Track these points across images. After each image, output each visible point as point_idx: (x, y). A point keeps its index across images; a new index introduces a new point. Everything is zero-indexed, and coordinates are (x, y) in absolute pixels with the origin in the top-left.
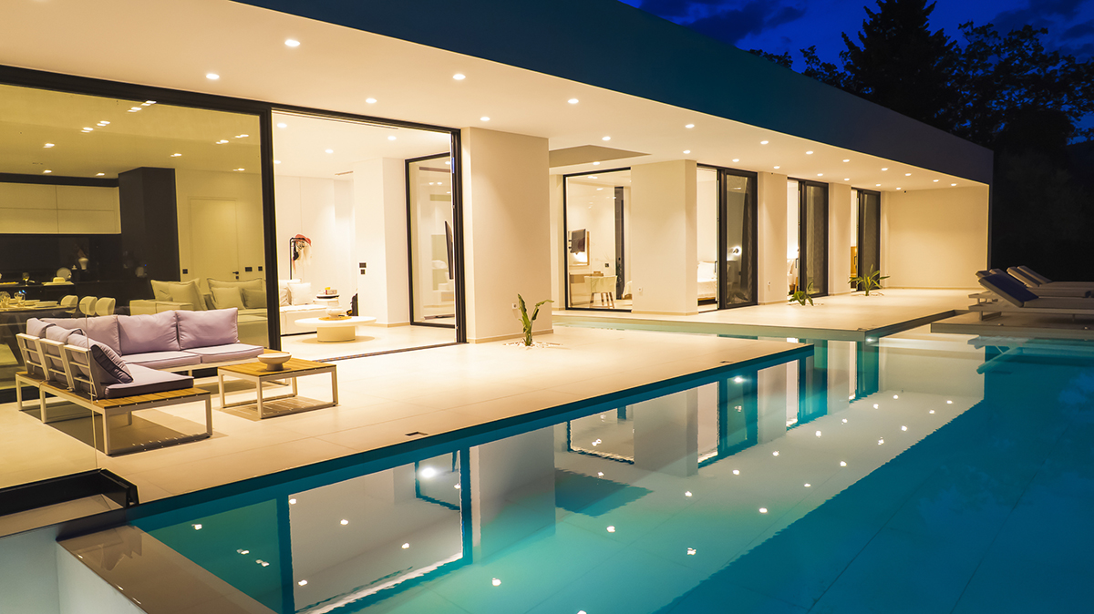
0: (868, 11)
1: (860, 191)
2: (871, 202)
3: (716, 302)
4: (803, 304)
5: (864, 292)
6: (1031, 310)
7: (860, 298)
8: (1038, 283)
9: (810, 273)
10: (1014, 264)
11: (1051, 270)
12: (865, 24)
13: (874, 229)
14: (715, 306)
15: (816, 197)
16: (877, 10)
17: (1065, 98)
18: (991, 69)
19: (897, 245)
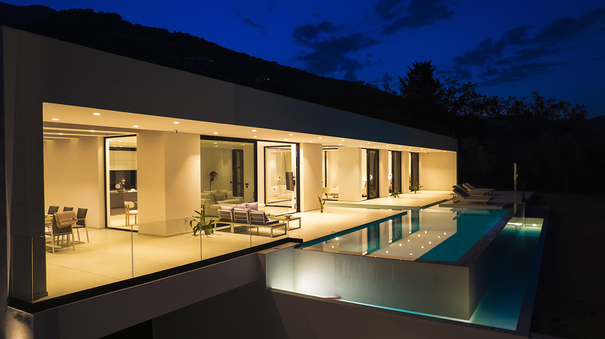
0: (409, 68)
1: (412, 153)
2: (415, 157)
3: (366, 196)
4: (395, 197)
5: (414, 192)
6: (468, 200)
7: (412, 195)
8: (472, 189)
9: (395, 185)
10: (464, 182)
11: (476, 184)
12: (408, 73)
13: (417, 167)
14: (366, 198)
15: (397, 156)
16: (413, 68)
17: (484, 111)
18: (457, 99)
19: (424, 174)
